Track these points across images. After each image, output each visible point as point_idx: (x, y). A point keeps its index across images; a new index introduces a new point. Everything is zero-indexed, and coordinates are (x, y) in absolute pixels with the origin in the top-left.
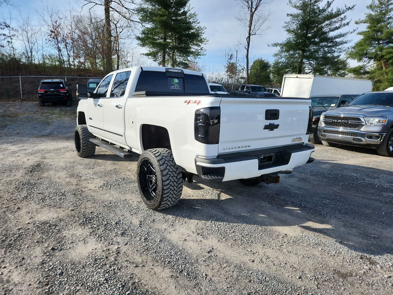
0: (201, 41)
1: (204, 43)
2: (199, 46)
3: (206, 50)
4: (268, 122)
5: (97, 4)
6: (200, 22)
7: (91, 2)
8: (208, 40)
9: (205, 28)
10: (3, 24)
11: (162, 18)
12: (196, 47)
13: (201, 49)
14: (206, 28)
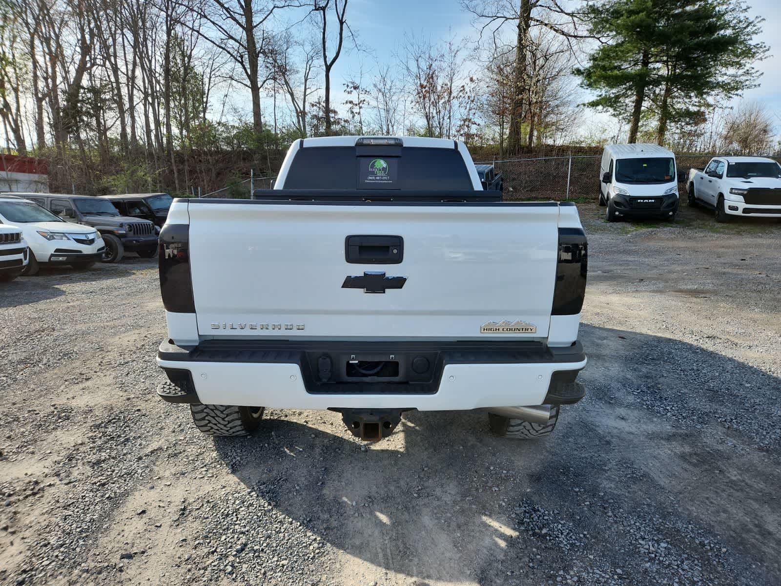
0: (749, 53)
1: (759, 57)
2: (739, 65)
3: (762, 74)
4: (359, 270)
5: (507, 19)
6: (749, 8)
7: (498, 17)
8: (767, 48)
9: (759, 19)
10: (350, 85)
11: (633, 18)
12: (731, 71)
13: (747, 73)
14: (764, 19)
